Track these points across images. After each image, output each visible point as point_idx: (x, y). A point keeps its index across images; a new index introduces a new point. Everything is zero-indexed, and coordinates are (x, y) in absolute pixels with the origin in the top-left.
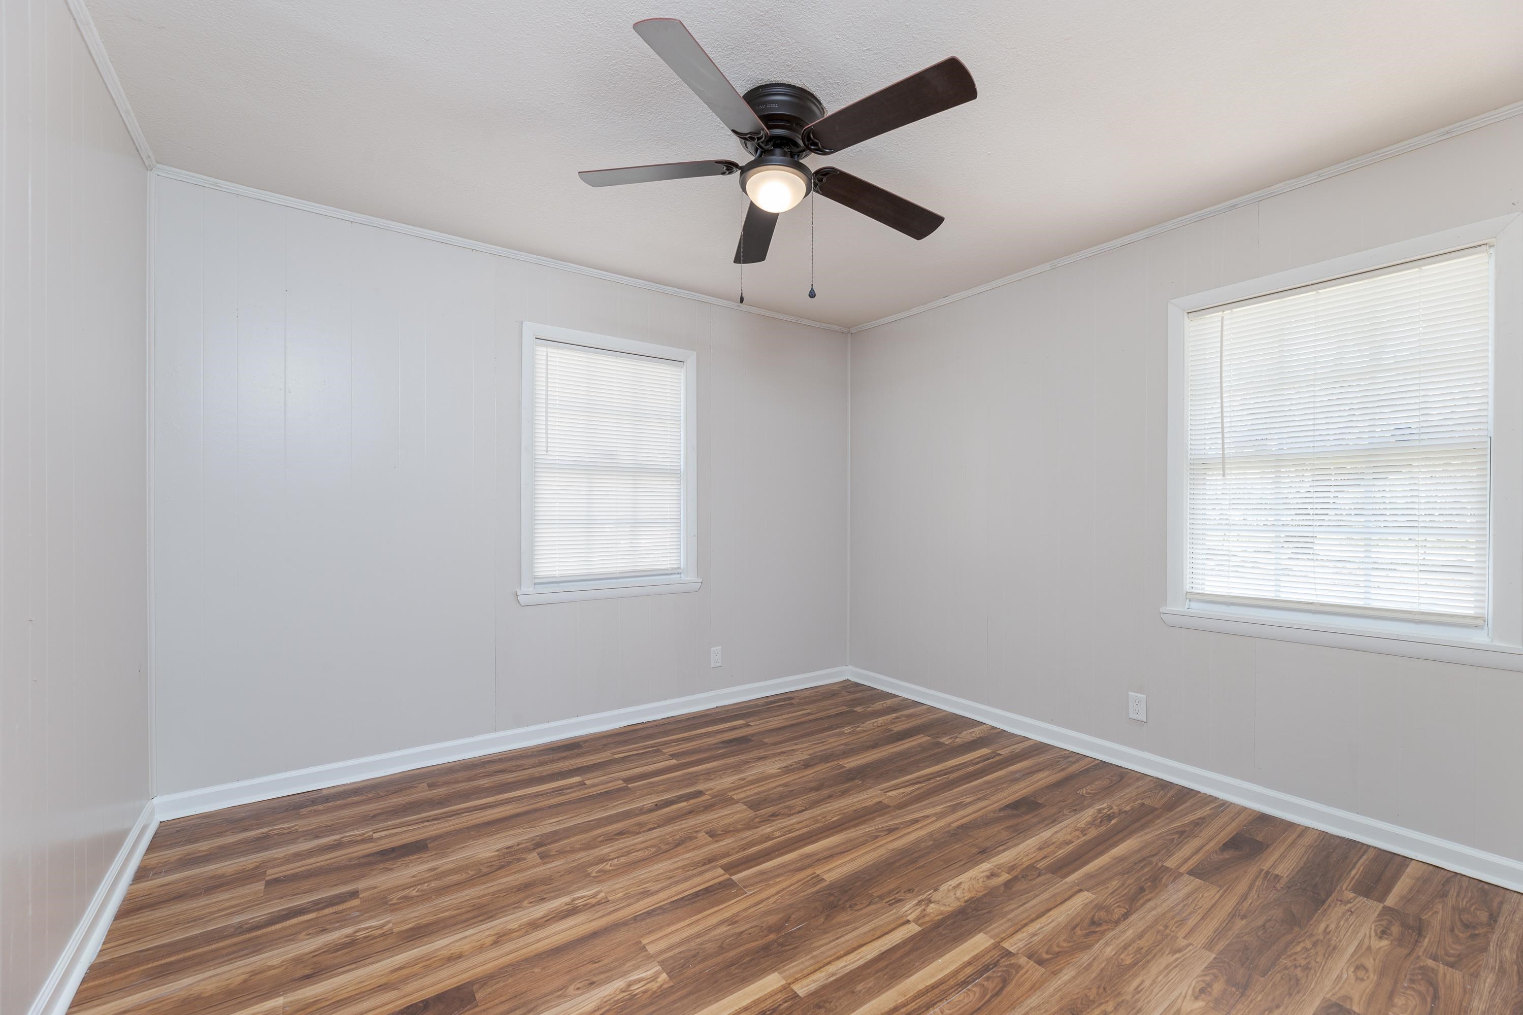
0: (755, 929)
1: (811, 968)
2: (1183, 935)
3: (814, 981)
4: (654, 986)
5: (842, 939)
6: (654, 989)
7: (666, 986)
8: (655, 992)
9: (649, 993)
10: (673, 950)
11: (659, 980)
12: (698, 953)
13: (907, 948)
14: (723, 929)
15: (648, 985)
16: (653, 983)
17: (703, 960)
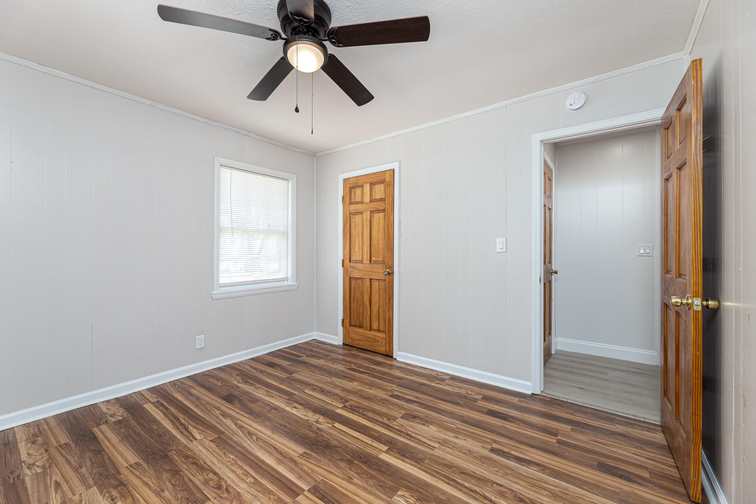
0: (352, 469)
1: (372, 447)
2: (72, 495)
3: (379, 445)
4: (407, 494)
5: (350, 442)
6: (409, 493)
7: (405, 490)
8: (411, 492)
9: (412, 494)
10: (380, 496)
11: (402, 494)
12: (378, 485)
13: (350, 426)
14: (356, 481)
15: (408, 496)
16: (406, 495)
17: (382, 482)
